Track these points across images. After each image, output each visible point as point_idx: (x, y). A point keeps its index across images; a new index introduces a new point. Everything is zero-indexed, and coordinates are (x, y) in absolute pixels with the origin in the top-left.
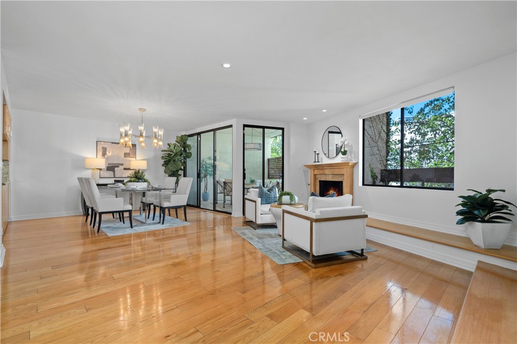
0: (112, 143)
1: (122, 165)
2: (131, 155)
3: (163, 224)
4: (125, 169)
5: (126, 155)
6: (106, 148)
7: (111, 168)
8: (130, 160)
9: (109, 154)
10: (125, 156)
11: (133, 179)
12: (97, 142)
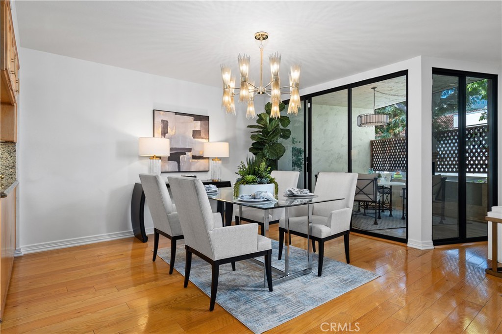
0: (176, 113)
1: (190, 150)
2: (203, 135)
3: (320, 274)
4: (194, 157)
5: (196, 134)
6: (167, 121)
7: (175, 156)
8: (203, 143)
9: (171, 131)
10: (194, 136)
11: (250, 177)
12: (154, 111)
